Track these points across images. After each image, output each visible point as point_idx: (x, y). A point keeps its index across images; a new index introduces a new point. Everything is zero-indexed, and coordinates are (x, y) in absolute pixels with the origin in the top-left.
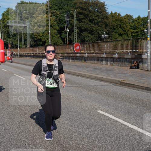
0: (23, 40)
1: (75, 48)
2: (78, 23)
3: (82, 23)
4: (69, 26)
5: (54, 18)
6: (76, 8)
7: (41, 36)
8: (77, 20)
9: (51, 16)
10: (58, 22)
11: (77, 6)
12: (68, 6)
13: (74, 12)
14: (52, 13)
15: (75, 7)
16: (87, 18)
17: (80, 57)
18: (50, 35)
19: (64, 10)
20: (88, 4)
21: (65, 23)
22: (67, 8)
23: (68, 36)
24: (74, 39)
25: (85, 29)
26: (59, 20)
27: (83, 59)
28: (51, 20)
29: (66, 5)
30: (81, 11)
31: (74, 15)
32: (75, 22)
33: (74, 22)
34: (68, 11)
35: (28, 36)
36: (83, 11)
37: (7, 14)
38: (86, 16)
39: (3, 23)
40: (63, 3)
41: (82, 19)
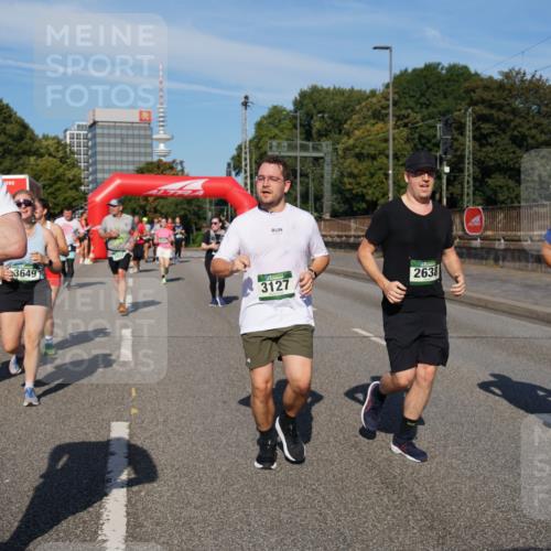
0: (311, 197)
1: (468, 221)
2: (478, 147)
3: (489, 149)
4: (449, 156)
5: (405, 132)
6: (473, 103)
7: (365, 187)
8: (474, 138)
9: (396, 127)
10: (415, 145)
11: (475, 96)
12: (445, 97)
13: (465, 113)
14: (398, 118)
15: (468, 101)
16: (504, 132)
17: (482, 248)
18: (391, 182)
19: (435, 110)
20: (510, 91)
21: (439, 147)
22: (444, 104)
23: (444, 187)
24: (462, 195)
25: (499, 165)
26: (419, 140)
27: (492, 256)
28: (394, 139)
29: (441, 96)
30: (486, 111)
31: (465, 124)
32: (469, 143)
33: (463, 144)
34: (449, 111)
35: (327, 188)
36: (493, 112)
37: (270, 123)
38: (503, 126)
39: (258, 147)
40: (431, 90)
41: (489, 135)
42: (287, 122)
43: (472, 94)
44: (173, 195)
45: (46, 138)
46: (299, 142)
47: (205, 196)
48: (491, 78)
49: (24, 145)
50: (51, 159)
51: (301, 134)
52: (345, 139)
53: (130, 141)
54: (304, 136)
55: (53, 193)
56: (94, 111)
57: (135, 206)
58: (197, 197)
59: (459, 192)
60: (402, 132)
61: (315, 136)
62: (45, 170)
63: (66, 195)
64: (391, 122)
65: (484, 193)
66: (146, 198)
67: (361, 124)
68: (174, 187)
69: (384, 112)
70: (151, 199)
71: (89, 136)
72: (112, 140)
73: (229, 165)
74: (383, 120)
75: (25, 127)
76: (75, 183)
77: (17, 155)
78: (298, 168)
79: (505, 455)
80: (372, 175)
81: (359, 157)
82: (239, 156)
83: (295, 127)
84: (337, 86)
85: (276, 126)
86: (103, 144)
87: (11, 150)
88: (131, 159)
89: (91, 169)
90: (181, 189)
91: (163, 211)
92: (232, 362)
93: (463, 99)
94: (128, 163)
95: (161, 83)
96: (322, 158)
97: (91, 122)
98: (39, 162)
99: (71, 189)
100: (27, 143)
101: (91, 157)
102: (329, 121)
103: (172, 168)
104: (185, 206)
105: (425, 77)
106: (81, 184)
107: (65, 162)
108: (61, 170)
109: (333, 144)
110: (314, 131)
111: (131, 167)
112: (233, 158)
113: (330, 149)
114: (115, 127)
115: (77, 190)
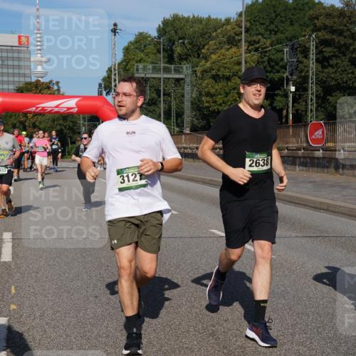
0: (173, 114)
1: (311, 135)
2: (320, 68)
3: (330, 70)
4: (295, 77)
5: (256, 56)
6: (316, 29)
7: (220, 105)
8: (317, 61)
9: (248, 51)
10: (265, 67)
11: (318, 23)
12: (292, 24)
13: (309, 39)
14: (250, 43)
15: (312, 27)
16: (345, 55)
17: (324, 158)
19: (282, 36)
21: (285, 69)
22: (290, 31)
23: (290, 104)
24: (306, 111)
25: (339, 84)
26: (269, 63)
27: (333, 165)
28: (246, 62)
29: (288, 22)
30: (328, 36)
31: (309, 48)
32: (312, 65)
33: (307, 66)
34: (295, 37)
35: (187, 105)
36: (334, 37)
37: (136, 48)
38: (342, 50)
39: (126, 70)
40: (279, 18)
41: (330, 58)
42: (152, 47)
43: (316, 21)
44: (50, 112)
46: (162, 65)
47: (79, 112)
48: (333, 6)
51: (164, 57)
52: (203, 62)
53: (10, 63)
54: (166, 60)
57: (15, 122)
58: (72, 114)
59: (303, 108)
60: (253, 55)
61: (176, 60)
64: (244, 46)
65: (326, 109)
66: (25, 114)
67: (217, 49)
68: (51, 104)
69: (237, 37)
70: (30, 116)
73: (100, 85)
74: (236, 45)
78: (162, 89)
79: (346, 342)
80: (227, 94)
81: (216, 78)
82: (109, 77)
83: (159, 51)
84: (196, 15)
85: (143, 51)
88: (11, 79)
90: (57, 107)
91: (42, 126)
92: (103, 261)
93: (308, 26)
94: (8, 83)
95: (38, 10)
96: (182, 79)
102: (189, 47)
103: (49, 88)
104: (61, 122)
105: (274, 6)
109: (193, 67)
110: (175, 55)
111: (11, 87)
112: (104, 79)
113: (190, 71)
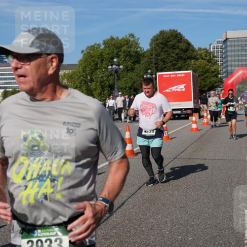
45: (200, 49)
49: (189, 54)
50: (202, 61)
55: (203, 79)
56: (226, 33)
62: (200, 67)
63: (211, 80)
71: (224, 46)
72: (236, 48)
75: (189, 44)
76: (215, 73)
77: (185, 59)
86: (231, 51)
87: (182, 57)
89: (224, 65)
97: (225, 39)
98: (196, 63)
99: (213, 77)
100: (190, 53)
101: (225, 58)
106: (219, 74)
107: (211, 62)
108: (208, 66)
114: (238, 41)
115: (217, 77)
